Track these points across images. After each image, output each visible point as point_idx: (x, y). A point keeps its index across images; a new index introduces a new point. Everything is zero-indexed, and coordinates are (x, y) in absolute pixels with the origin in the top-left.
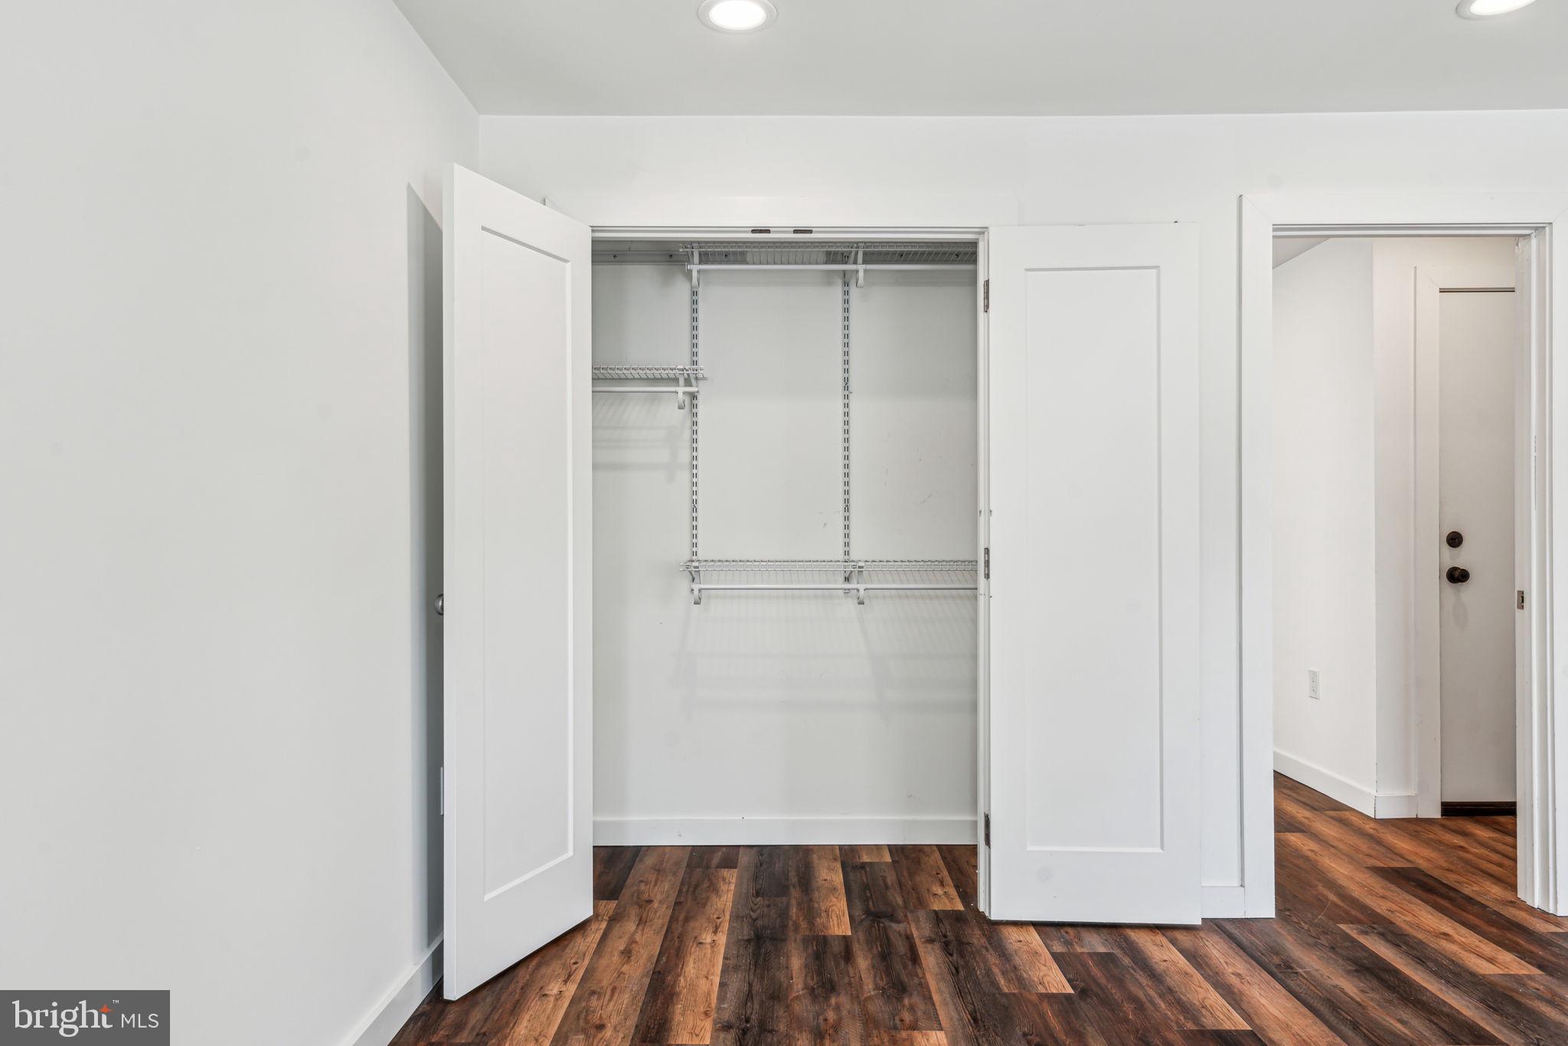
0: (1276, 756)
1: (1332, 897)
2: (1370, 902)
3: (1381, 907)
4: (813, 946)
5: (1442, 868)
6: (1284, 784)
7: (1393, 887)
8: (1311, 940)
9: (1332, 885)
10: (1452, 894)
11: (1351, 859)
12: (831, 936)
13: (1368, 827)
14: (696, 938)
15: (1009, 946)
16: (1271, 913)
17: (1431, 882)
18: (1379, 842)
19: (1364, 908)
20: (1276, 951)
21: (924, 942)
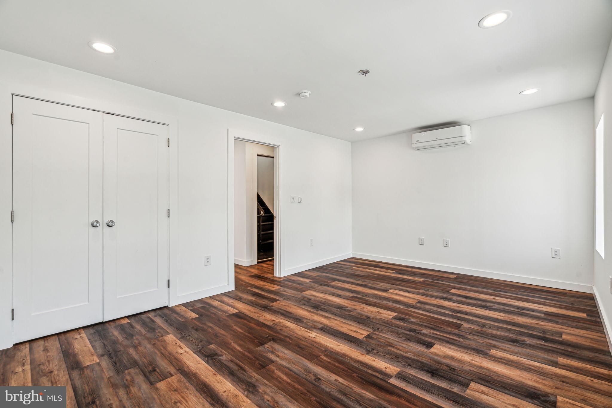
0: (235, 260)
1: (244, 283)
2: (250, 282)
3: (253, 283)
4: (119, 328)
5: (260, 273)
6: (236, 266)
7: (254, 279)
8: (243, 292)
9: (242, 281)
10: (264, 278)
11: (245, 275)
12: (123, 324)
13: (245, 268)
14: (73, 338)
15: (178, 311)
16: (234, 289)
17: (260, 276)
18: (248, 271)
19: (250, 284)
20: (237, 296)
21: (154, 317)
